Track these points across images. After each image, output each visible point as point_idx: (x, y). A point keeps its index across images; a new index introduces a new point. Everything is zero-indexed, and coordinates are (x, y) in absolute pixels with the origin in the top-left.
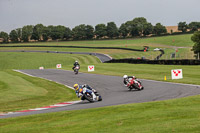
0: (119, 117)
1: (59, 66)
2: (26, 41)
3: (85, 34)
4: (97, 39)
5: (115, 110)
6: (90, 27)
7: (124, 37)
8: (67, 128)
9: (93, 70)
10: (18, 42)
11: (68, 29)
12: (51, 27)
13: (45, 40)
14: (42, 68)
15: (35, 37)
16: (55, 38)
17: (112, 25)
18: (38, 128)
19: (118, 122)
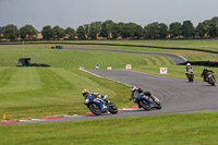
0: (195, 124)
1: (128, 67)
2: (94, 38)
3: (157, 32)
4: (171, 38)
5: (189, 116)
6: (163, 26)
7: (201, 37)
8: (137, 134)
9: (166, 72)
10: (85, 39)
11: (139, 27)
12: (121, 24)
13: (115, 38)
14: (110, 68)
15: (104, 34)
16: (125, 36)
17: (188, 24)
18: (106, 133)
19: (193, 130)
